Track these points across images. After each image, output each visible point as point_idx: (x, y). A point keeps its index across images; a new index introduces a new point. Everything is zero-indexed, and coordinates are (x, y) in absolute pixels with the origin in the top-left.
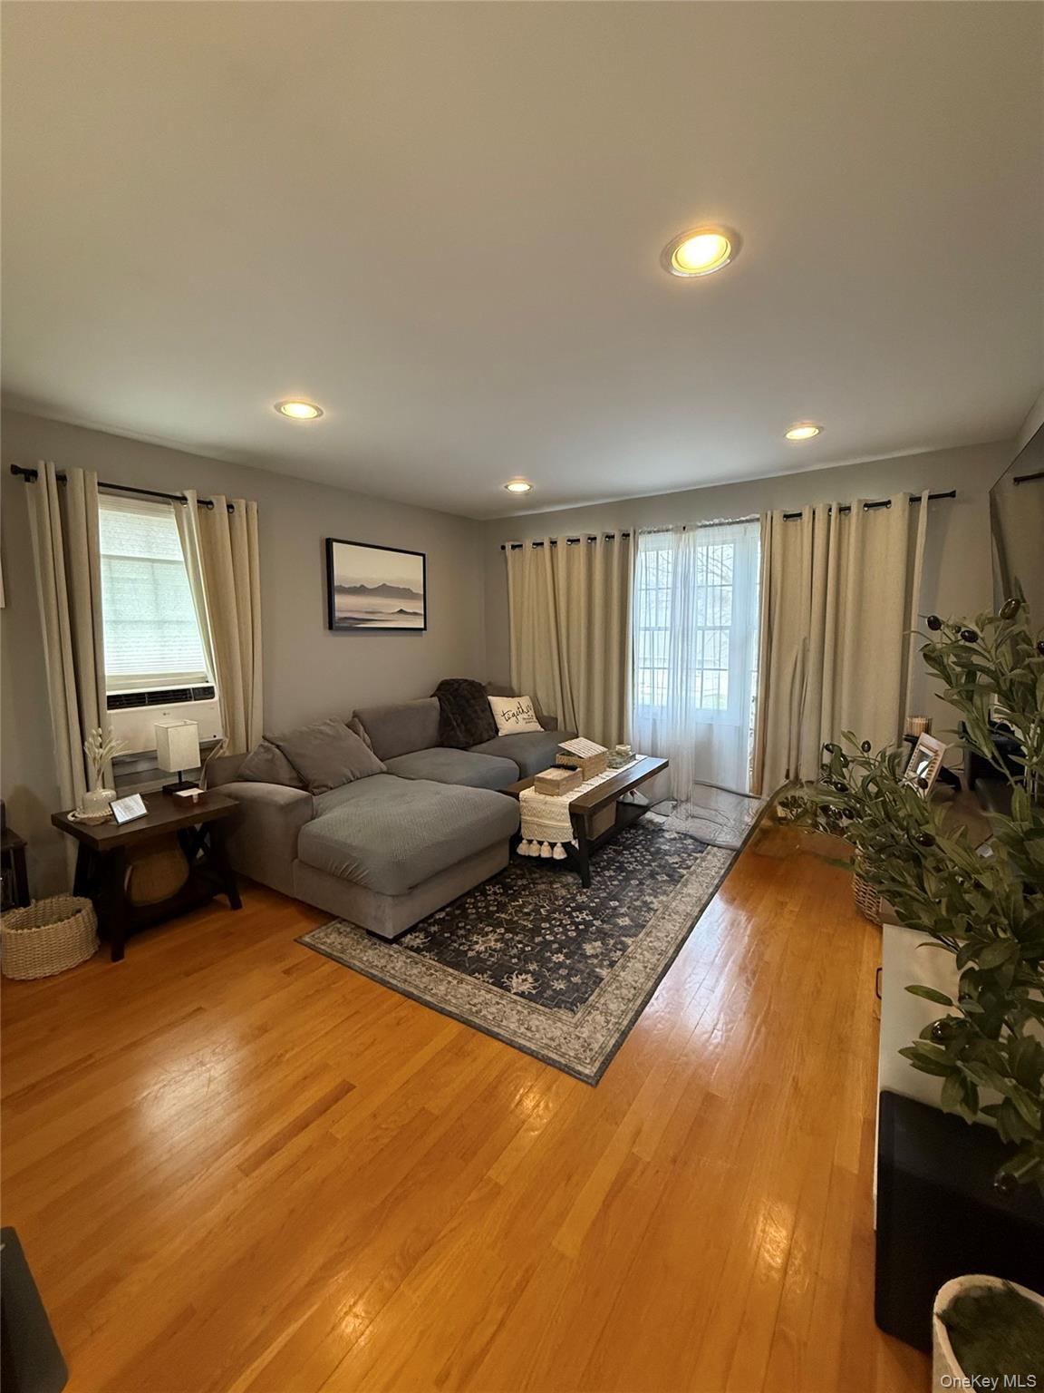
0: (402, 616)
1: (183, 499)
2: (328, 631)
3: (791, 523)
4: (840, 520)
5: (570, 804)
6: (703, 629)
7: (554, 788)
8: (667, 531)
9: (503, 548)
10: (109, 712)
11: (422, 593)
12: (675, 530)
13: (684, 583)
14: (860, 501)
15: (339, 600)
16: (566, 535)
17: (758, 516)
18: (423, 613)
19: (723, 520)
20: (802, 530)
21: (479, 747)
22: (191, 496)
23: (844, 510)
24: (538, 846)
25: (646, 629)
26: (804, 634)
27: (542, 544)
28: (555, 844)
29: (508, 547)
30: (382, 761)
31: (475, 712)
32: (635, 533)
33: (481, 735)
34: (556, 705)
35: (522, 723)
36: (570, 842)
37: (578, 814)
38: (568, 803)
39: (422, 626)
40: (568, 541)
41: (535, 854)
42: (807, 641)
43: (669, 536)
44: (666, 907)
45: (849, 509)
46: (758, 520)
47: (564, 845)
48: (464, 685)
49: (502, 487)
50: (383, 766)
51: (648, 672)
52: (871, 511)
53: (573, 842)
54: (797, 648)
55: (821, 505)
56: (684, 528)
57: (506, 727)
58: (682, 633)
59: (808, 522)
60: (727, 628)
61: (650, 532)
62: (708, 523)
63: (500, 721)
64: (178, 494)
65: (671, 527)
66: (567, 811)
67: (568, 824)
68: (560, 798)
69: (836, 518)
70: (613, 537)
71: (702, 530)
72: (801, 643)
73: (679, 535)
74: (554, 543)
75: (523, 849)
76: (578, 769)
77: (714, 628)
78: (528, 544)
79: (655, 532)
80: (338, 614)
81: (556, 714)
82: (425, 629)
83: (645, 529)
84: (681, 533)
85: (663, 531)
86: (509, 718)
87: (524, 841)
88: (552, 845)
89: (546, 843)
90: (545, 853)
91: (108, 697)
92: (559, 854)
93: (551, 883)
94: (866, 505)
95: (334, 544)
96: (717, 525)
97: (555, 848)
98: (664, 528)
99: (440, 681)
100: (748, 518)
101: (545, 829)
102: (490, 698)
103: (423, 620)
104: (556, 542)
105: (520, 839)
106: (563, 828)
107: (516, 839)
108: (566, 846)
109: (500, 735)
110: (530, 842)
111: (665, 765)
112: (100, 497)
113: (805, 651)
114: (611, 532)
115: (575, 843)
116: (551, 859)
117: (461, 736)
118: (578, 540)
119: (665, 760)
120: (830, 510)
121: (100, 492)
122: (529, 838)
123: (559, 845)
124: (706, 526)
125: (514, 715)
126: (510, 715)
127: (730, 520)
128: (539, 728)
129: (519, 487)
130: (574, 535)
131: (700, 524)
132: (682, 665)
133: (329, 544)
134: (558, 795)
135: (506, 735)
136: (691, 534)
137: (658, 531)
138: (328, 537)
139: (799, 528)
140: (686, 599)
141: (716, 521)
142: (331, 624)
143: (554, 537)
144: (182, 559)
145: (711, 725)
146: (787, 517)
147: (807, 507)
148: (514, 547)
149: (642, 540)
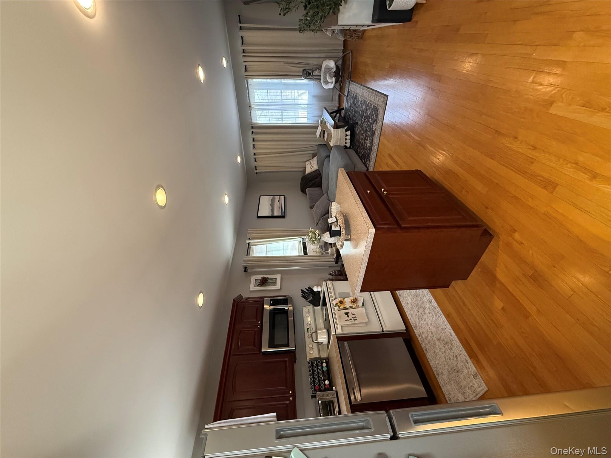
0: (280, 201)
1: (249, 244)
2: (286, 218)
3: (248, 69)
4: (247, 52)
5: (334, 129)
6: (282, 100)
7: (330, 135)
8: (251, 112)
9: (256, 173)
10: (308, 254)
11: (272, 197)
12: (250, 110)
13: (267, 106)
14: (241, 46)
15: (276, 214)
16: (252, 150)
17: (246, 81)
18: (279, 197)
19: (247, 93)
20: (250, 65)
21: (321, 174)
22: (248, 241)
23: (244, 51)
24: (347, 140)
25: (282, 120)
26: (282, 64)
27: (255, 158)
28: (346, 134)
29: (256, 171)
30: (324, 195)
31: (310, 177)
32: (252, 124)
33: (318, 173)
34: (309, 154)
35: (314, 162)
36: (345, 130)
37: (336, 127)
38: (333, 129)
39: (283, 196)
40: (254, 149)
41: (349, 141)
42: (285, 62)
43: (252, 112)
44: (362, 96)
45: (243, 50)
46: (247, 80)
47: (346, 132)
48: (302, 183)
49: (239, 165)
50: (325, 195)
51: (296, 119)
52: (244, 42)
53: (345, 129)
54: (287, 66)
55: (243, 59)
56: (250, 106)
57: (315, 167)
58: (282, 106)
59: (247, 63)
60: (281, 91)
61: (251, 119)
62: (248, 98)
63: (314, 169)
64: (248, 245)
65: (249, 111)
66: (336, 130)
67: (340, 129)
68: (332, 133)
69: (247, 54)
70: (253, 131)
71: (250, 100)
72: (285, 64)
73: (252, 108)
74: (255, 154)
75: (348, 145)
76: (325, 130)
77: (281, 95)
78: (256, 164)
79: (251, 117)
80: (280, 215)
81: (311, 153)
82: (284, 196)
83: (250, 120)
84: (251, 108)
85: (251, 114)
86: (313, 166)
87: (346, 145)
88: (346, 135)
89: (346, 137)
90: (348, 137)
91: (304, 254)
92: (349, 133)
93: (357, 134)
94: (242, 44)
95: (259, 215)
96: (249, 95)
97: (347, 134)
98: (250, 113)
99: (301, 192)
100: (246, 84)
101: (342, 137)
102: (306, 174)
103: (281, 196)
104: (255, 153)
105: (345, 146)
106: (341, 131)
107: (346, 147)
108: (346, 131)
109: (318, 169)
110: (346, 143)
111: (325, 108)
112: (250, 256)
113: (288, 63)
114: (251, 132)
115: (346, 128)
116: (350, 135)
117: (318, 179)
118: (254, 145)
119: (324, 108)
120: (244, 56)
121: (249, 256)
122: (345, 143)
123: (346, 133)
124: (249, 99)
125: (312, 165)
126: (311, 167)
127: (247, 90)
128: (316, 157)
129: (239, 160)
130: (252, 147)
131: (248, 101)
132: (295, 106)
133: (259, 217)
134: (331, 133)
135: (318, 167)
136: (251, 104)
137: (251, 116)
138: (256, 217)
139: (249, 67)
140: (271, 105)
141: (247, 95)
142: (283, 217)
143: (253, 154)
144: (266, 245)
145: (313, 96)
146: (246, 71)
147: (243, 64)
148: (256, 170)
149: (254, 121)
